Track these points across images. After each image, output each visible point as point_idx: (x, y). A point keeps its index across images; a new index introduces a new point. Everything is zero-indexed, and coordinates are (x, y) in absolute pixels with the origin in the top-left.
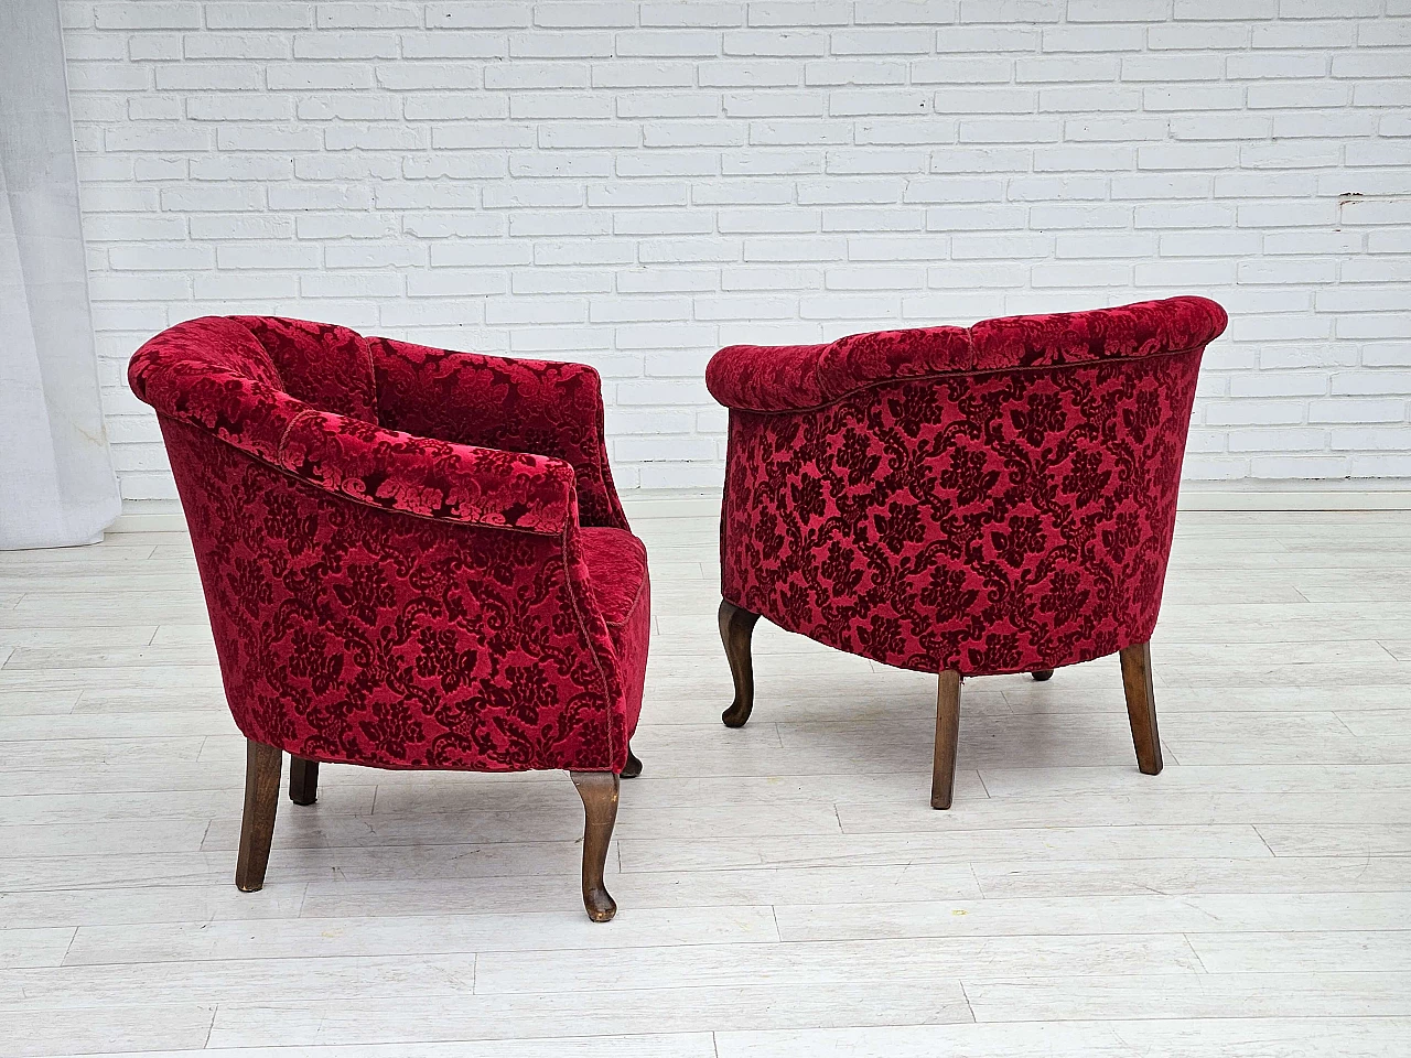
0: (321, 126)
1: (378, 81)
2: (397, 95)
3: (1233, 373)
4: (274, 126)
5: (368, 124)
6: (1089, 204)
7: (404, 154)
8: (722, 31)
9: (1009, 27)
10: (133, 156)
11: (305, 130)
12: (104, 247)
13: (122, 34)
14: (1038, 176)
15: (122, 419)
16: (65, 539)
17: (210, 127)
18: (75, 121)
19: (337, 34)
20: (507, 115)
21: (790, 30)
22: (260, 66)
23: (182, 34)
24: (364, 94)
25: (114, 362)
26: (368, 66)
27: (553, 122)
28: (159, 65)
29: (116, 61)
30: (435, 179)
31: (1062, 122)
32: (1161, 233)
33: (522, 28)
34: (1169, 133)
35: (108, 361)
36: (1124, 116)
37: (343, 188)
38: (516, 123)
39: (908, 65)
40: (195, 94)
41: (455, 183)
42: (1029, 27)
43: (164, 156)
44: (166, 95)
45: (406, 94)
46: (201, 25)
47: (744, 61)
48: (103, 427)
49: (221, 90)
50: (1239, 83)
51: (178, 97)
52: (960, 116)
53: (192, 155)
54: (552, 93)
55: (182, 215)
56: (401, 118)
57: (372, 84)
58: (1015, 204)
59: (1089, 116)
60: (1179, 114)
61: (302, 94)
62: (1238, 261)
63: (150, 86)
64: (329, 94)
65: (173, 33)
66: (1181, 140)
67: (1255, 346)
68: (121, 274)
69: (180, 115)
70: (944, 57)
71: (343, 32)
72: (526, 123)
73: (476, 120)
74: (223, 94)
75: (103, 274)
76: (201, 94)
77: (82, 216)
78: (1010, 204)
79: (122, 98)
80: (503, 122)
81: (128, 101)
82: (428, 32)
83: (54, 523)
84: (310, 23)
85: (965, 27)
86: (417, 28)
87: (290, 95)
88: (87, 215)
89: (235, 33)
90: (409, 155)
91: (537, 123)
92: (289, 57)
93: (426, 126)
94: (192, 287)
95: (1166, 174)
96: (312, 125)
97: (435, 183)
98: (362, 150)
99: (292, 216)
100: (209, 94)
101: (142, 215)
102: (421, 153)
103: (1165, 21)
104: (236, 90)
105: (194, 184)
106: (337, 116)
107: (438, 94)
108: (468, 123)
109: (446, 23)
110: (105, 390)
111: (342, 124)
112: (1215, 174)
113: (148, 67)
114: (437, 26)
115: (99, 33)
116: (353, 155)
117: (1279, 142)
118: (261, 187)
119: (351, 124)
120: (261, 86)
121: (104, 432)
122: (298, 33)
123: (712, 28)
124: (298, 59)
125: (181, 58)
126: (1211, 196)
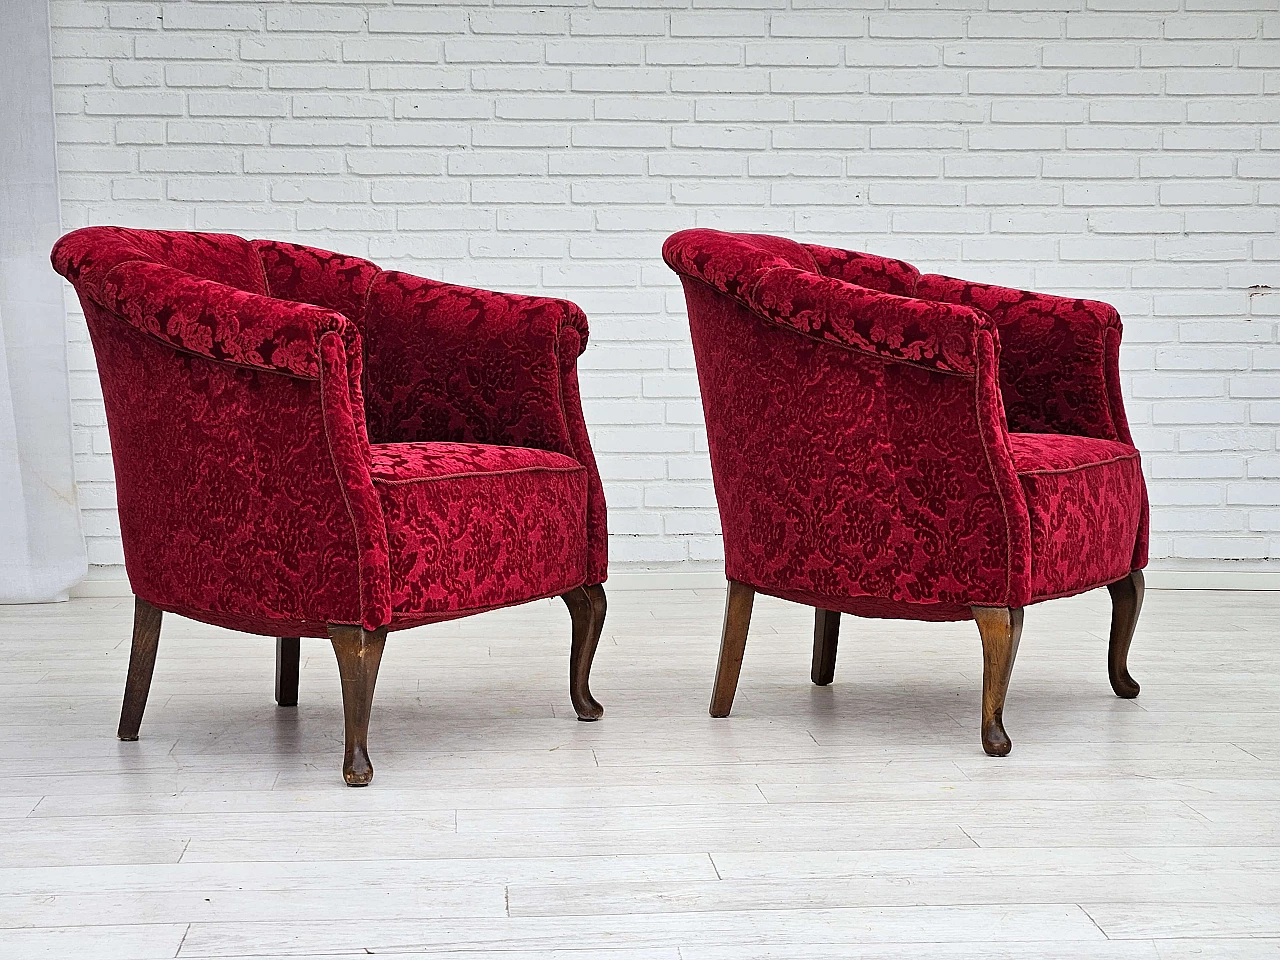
0: (293, 207)
1: (348, 166)
2: (364, 180)
4: (249, 207)
5: (338, 206)
7: (370, 234)
8: (671, 125)
9: (938, 126)
11: (278, 211)
13: (110, 120)
14: (966, 265)
16: (32, 595)
17: (189, 207)
18: (62, 200)
19: (311, 122)
20: (468, 200)
21: (735, 125)
22: (238, 152)
23: (165, 120)
24: (335, 178)
25: (87, 431)
26: (339, 152)
27: (511, 206)
28: (143, 149)
29: (104, 144)
30: (399, 258)
31: (988, 214)
33: (485, 119)
34: (1088, 226)
35: (82, 430)
36: (1047, 210)
38: (476, 207)
39: (844, 159)
40: (176, 176)
41: (417, 262)
42: (955, 127)
44: (147, 177)
45: (374, 179)
46: (184, 112)
47: (691, 152)
48: (74, 486)
49: (200, 173)
50: (1151, 182)
51: (160, 178)
52: (894, 208)
54: (510, 179)
56: (369, 201)
57: (342, 169)
59: (1014, 209)
60: (1098, 209)
61: (275, 177)
62: (1155, 348)
63: (133, 168)
64: (301, 178)
65: (157, 120)
66: (1100, 233)
67: (1174, 429)
69: (161, 195)
70: (877, 153)
71: (317, 121)
72: (487, 207)
73: (439, 204)
74: (202, 177)
75: (80, 346)
76: (182, 176)
79: (105, 179)
80: (465, 206)
81: (112, 182)
82: (396, 122)
83: (25, 582)
84: (286, 112)
85: (897, 125)
86: (386, 118)
87: (264, 179)
89: (217, 121)
90: (375, 236)
91: (495, 207)
92: (266, 143)
93: (392, 208)
95: (1087, 265)
96: (286, 206)
97: (398, 262)
98: (331, 231)
100: (190, 176)
102: (387, 235)
103: (1082, 123)
104: (214, 173)
106: (309, 199)
107: (405, 179)
108: (432, 206)
109: (414, 113)
110: (79, 457)
111: (314, 206)
112: (1132, 265)
113: (133, 150)
114: (405, 116)
115: (89, 119)
116: (323, 236)
117: (1191, 236)
119: (321, 207)
120: (238, 170)
121: (75, 492)
122: (274, 122)
123: (662, 121)
124: (274, 146)
125: (164, 142)
126: (1128, 285)
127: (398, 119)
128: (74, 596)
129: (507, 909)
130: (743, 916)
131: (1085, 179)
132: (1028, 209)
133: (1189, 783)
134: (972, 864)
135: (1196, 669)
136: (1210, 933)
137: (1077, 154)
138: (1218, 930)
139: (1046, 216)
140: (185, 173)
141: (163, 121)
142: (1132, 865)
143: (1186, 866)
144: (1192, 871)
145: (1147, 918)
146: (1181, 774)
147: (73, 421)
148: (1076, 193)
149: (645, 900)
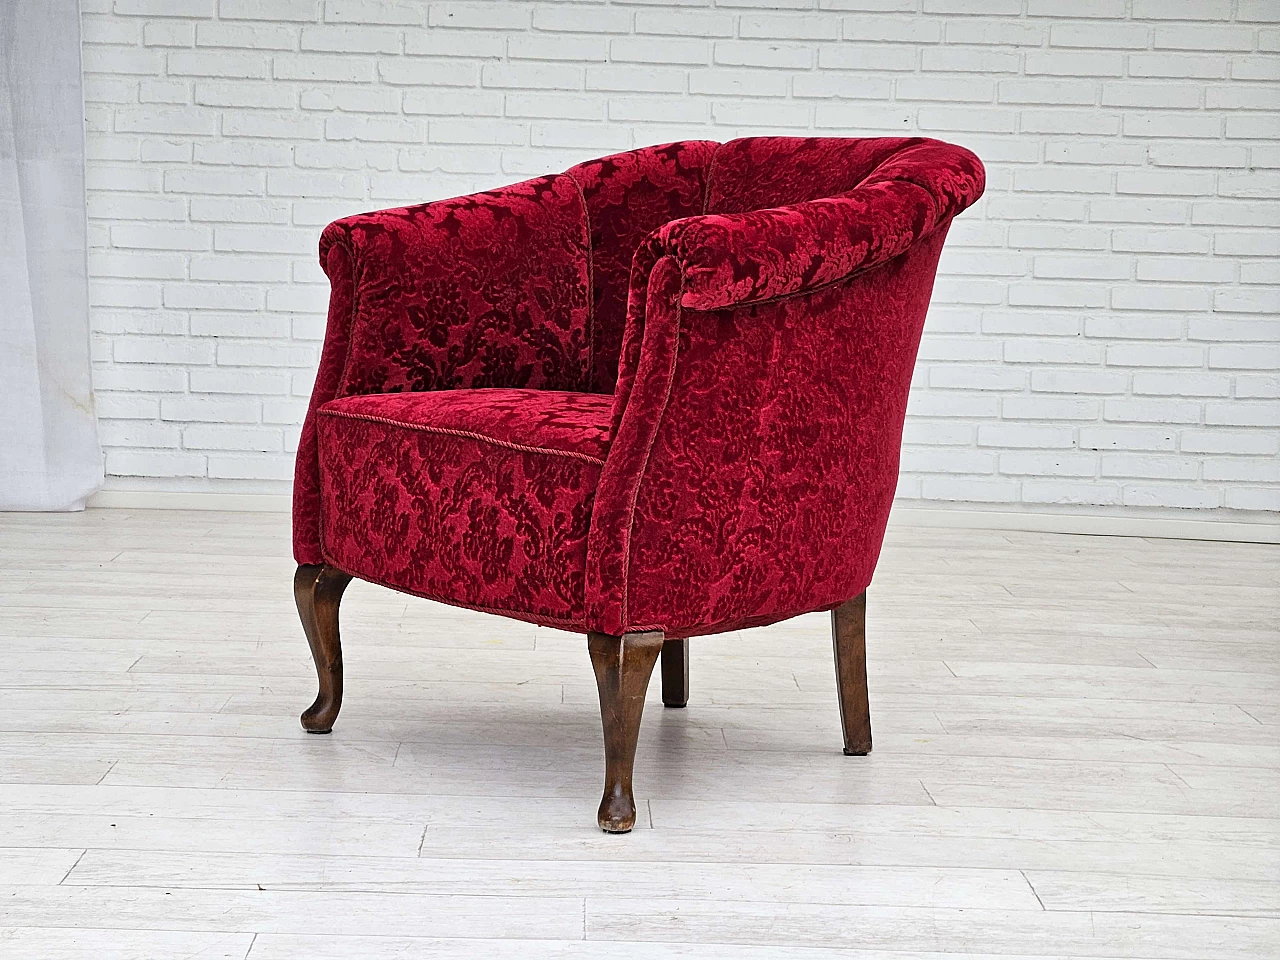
0: (322, 116)
1: (380, 75)
2: (397, 89)
3: (1208, 400)
4: (278, 114)
5: (367, 116)
6: (1068, 225)
7: (400, 146)
8: (714, 41)
9: (993, 49)
10: (141, 138)
11: (306, 119)
12: (106, 224)
13: (138, 20)
14: (1018, 195)
15: (113, 394)
16: (46, 504)
17: (216, 113)
18: (86, 102)
19: (343, 28)
20: (502, 114)
21: (780, 43)
22: (268, 57)
23: (196, 22)
24: (365, 87)
25: (108, 338)
26: (372, 60)
27: (546, 122)
28: (171, 51)
29: (131, 45)
30: (429, 172)
31: (1042, 143)
32: (1139, 257)
33: (521, 30)
34: (1149, 158)
35: (102, 336)
36: (1105, 140)
37: (340, 177)
38: (510, 121)
39: (894, 81)
40: (204, 80)
41: (447, 176)
42: (1013, 49)
43: (169, 138)
44: (175, 80)
45: (406, 89)
46: (214, 14)
47: (734, 70)
48: (92, 394)
49: (229, 78)
50: (1217, 113)
51: (188, 82)
53: (196, 139)
54: (546, 93)
55: (184, 197)
56: (400, 112)
57: (374, 78)
58: (995, 222)
59: (1071, 138)
60: (1159, 141)
61: (305, 85)
62: (1214, 288)
63: (161, 71)
64: (332, 86)
65: (187, 21)
66: (1160, 166)
67: (1230, 374)
68: (120, 252)
69: (188, 100)
70: (928, 75)
71: (349, 27)
72: (521, 121)
73: (471, 117)
74: (228, 81)
75: (103, 251)
76: (209, 80)
77: (87, 193)
78: (989, 222)
79: (135, 81)
80: (499, 120)
82: (430, 31)
83: (37, 488)
84: (317, 16)
85: (951, 47)
86: (420, 26)
87: (295, 85)
88: (93, 193)
89: (247, 24)
90: (406, 148)
91: (529, 123)
92: (296, 49)
93: (424, 120)
94: (189, 268)
95: (1145, 199)
96: (314, 115)
97: (428, 176)
98: (361, 141)
99: (290, 202)
100: (217, 81)
101: (146, 195)
102: (417, 147)
103: (1146, 50)
104: (243, 78)
105: (198, 167)
106: (339, 108)
107: (437, 89)
108: (463, 119)
109: (449, 22)
110: (97, 365)
111: (342, 115)
112: (1192, 201)
113: (161, 52)
114: (440, 24)
115: (118, 19)
116: (352, 146)
117: (1258, 172)
118: (262, 173)
119: (351, 116)
120: (268, 76)
121: (92, 400)
122: (306, 26)
123: (704, 37)
124: (304, 52)
125: (193, 45)
126: (1188, 222)
127: (432, 28)
128: (89, 505)
129: (420, 849)
130: (664, 868)
131: (1147, 108)
132: (1085, 139)
133: (1178, 746)
134: (923, 822)
135: (1219, 625)
136: (1155, 907)
137: (1138, 82)
138: (1165, 904)
139: (1103, 145)
140: (213, 77)
141: (193, 24)
142: (1093, 831)
143: (1149, 835)
144: (1156, 841)
145: (1091, 889)
146: (1173, 736)
147: (92, 329)
148: (1136, 123)
149: (566, 846)
